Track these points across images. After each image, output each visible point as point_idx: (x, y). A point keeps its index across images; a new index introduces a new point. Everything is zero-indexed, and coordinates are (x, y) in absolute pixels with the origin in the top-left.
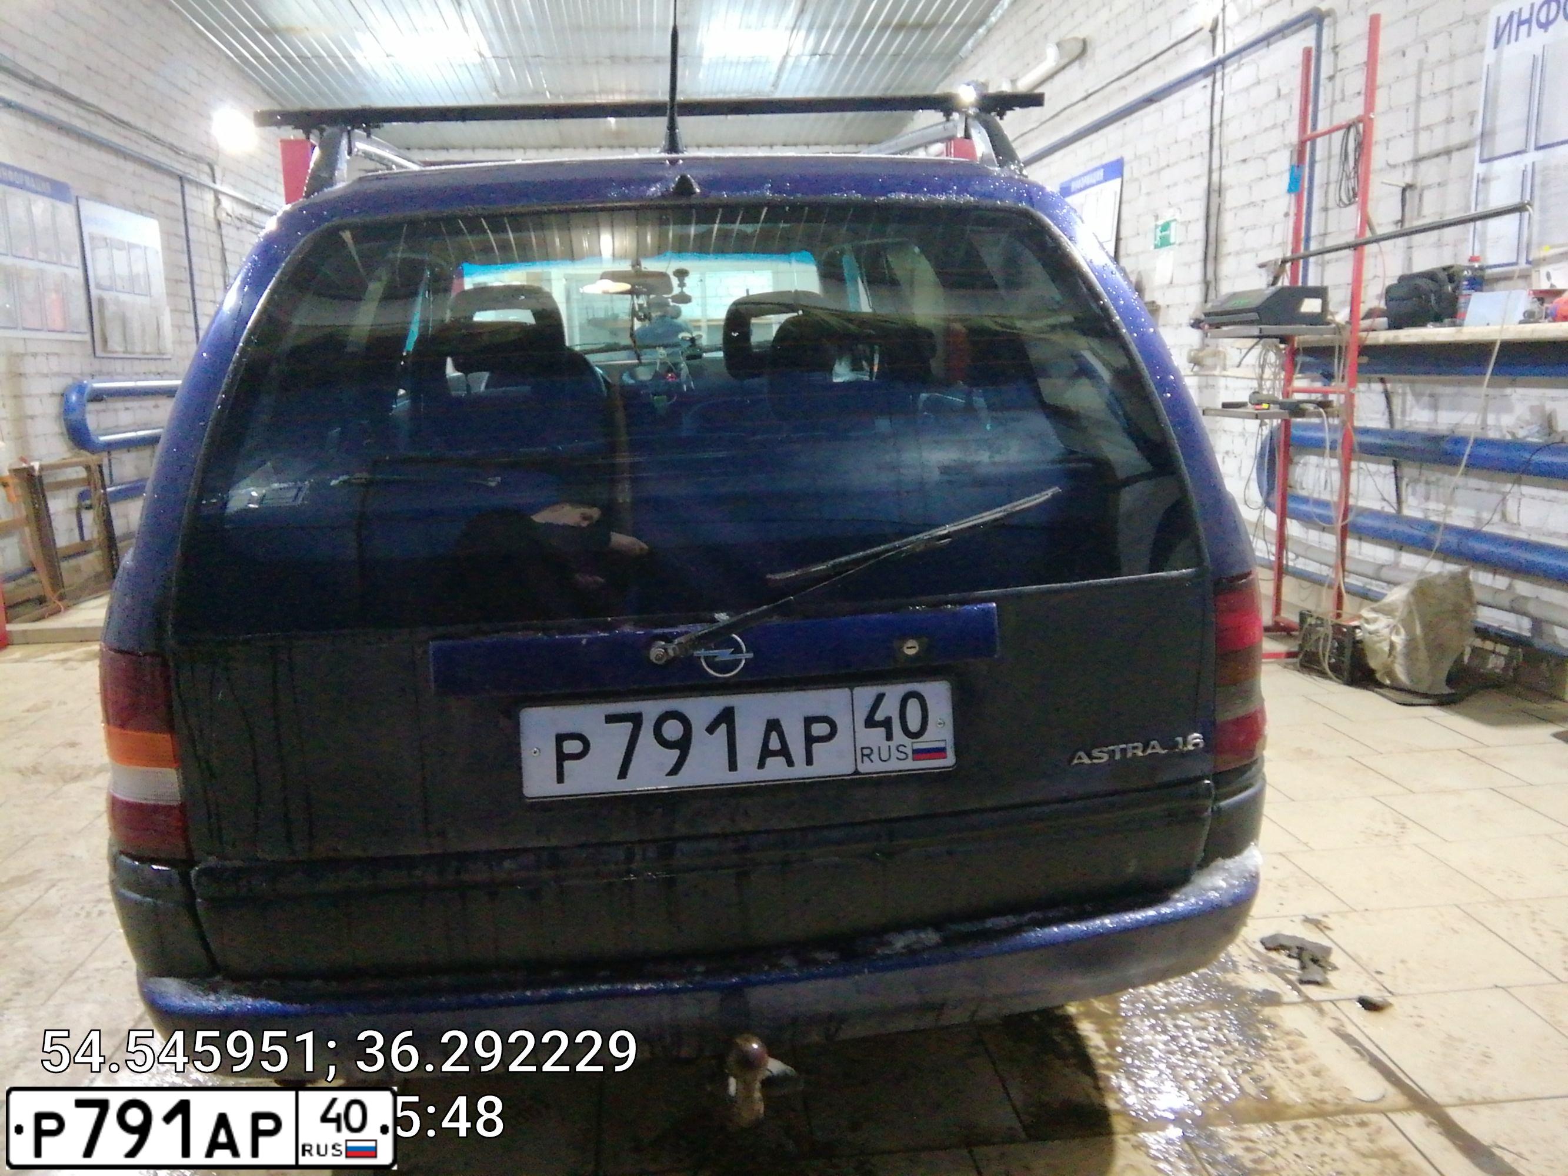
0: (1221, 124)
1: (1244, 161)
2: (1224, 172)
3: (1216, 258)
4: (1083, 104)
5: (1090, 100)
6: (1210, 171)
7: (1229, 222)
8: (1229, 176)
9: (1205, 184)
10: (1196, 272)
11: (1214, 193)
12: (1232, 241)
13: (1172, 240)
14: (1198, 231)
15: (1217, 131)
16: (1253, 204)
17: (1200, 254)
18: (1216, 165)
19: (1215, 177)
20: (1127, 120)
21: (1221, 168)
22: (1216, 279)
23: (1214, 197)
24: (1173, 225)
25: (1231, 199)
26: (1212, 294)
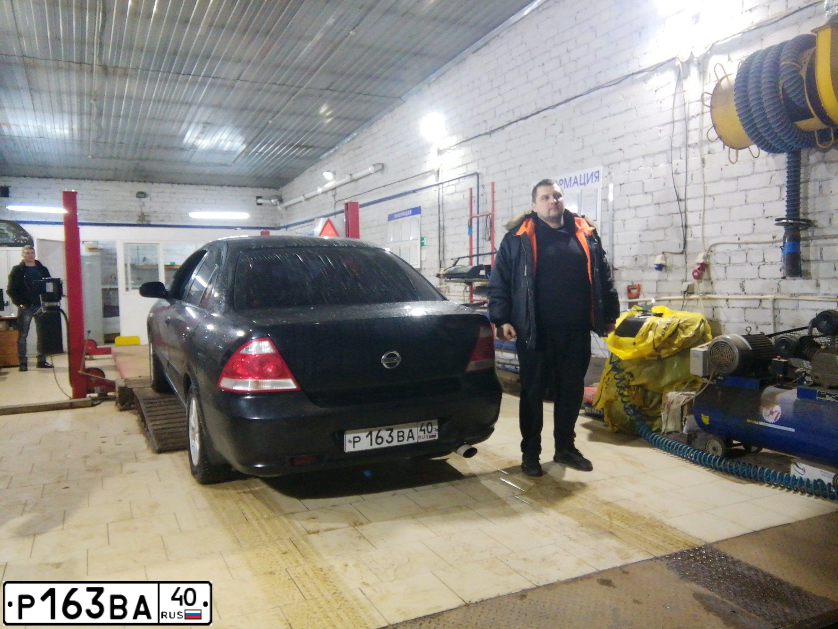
0: (443, 204)
1: (452, 219)
2: (445, 222)
3: (443, 252)
4: (383, 188)
5: (386, 187)
6: (439, 221)
7: (448, 240)
8: (447, 223)
9: (438, 225)
10: (436, 256)
11: (441, 229)
12: (449, 247)
13: (425, 244)
14: (436, 242)
15: (441, 207)
16: (456, 234)
17: (438, 251)
18: (441, 219)
19: (441, 223)
20: (403, 197)
21: (443, 220)
22: (444, 260)
23: (441, 230)
24: (425, 238)
25: (449, 231)
26: (443, 265)
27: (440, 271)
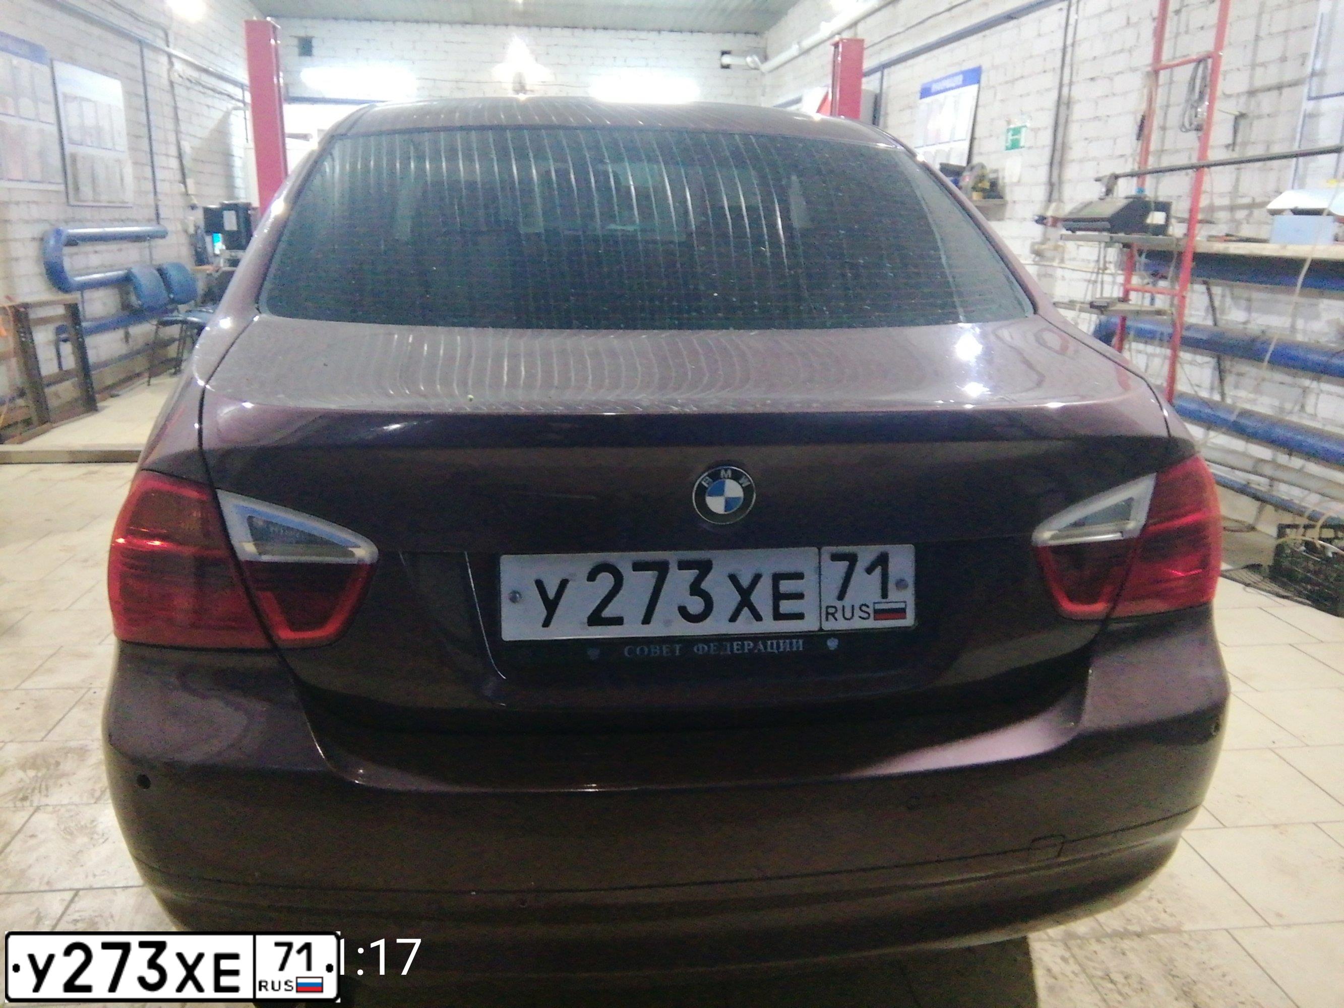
0: (1073, 44)
1: (1093, 79)
2: (1073, 87)
3: (1061, 163)
4: (947, 15)
5: (954, 12)
6: (1061, 86)
7: (1075, 132)
8: (1077, 92)
9: (1055, 97)
10: (1042, 174)
11: (1063, 105)
12: (1076, 151)
13: (1022, 144)
14: (1046, 138)
15: (1069, 50)
16: (1097, 118)
17: (1047, 159)
18: (1066, 80)
19: (1065, 91)
21: (1071, 84)
22: (1060, 182)
23: (1063, 108)
24: (1024, 130)
26: (1055, 195)
27: (1047, 208)
